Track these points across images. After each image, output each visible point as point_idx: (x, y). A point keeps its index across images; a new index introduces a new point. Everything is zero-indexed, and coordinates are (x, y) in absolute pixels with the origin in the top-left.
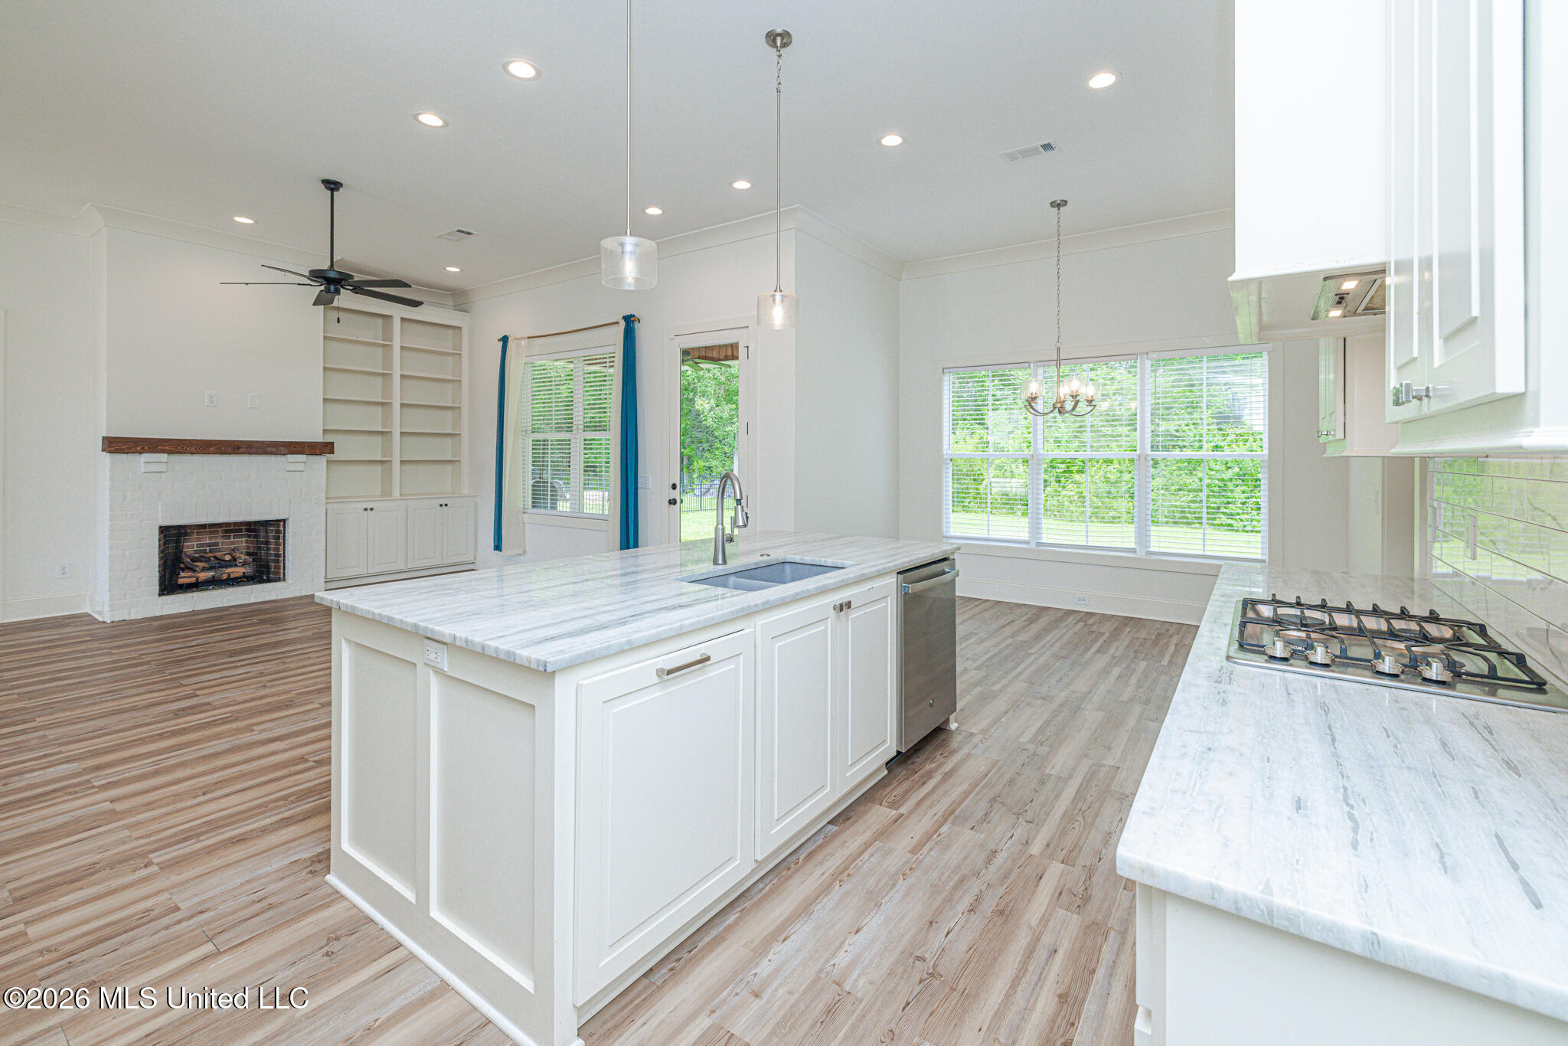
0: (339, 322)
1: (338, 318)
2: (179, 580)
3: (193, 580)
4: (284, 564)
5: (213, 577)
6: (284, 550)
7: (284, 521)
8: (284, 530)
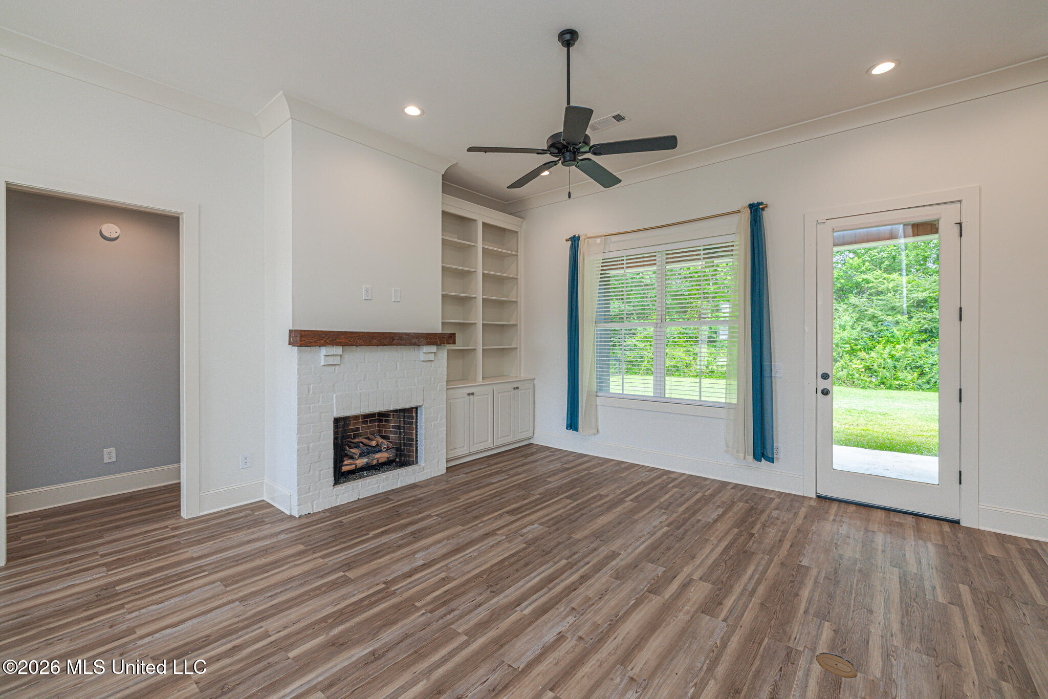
0: (569, 197)
1: (569, 192)
2: (343, 468)
3: (353, 467)
4: (417, 447)
5: (367, 463)
6: (416, 435)
7: (417, 408)
8: (417, 416)
